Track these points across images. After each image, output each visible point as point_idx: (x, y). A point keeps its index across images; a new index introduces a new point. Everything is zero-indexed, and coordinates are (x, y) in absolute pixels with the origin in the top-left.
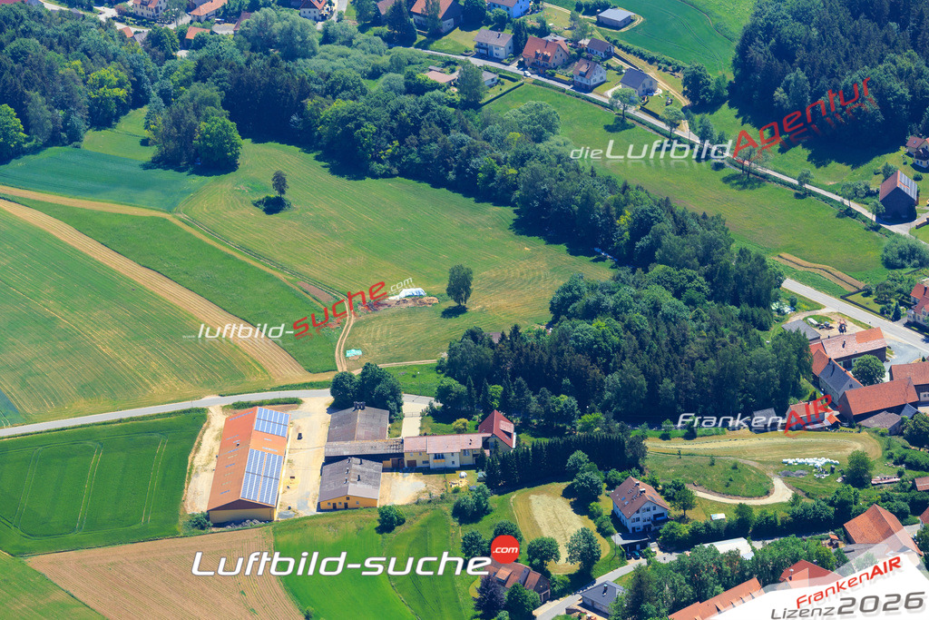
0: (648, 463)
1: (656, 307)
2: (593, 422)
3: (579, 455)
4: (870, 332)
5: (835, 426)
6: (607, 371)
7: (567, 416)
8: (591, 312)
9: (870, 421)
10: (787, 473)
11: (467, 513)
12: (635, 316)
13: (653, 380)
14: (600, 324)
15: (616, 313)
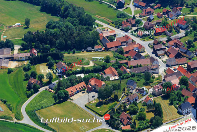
0: (64, 58)
1: (67, 26)
2: (53, 50)
3: (50, 57)
4: (113, 31)
5: (104, 50)
6: (57, 39)
7: (48, 49)
8: (54, 27)
9: (111, 49)
10: (93, 60)
11: (26, 69)
12: (63, 28)
13: (66, 41)
14: (55, 30)
15: (59, 28)
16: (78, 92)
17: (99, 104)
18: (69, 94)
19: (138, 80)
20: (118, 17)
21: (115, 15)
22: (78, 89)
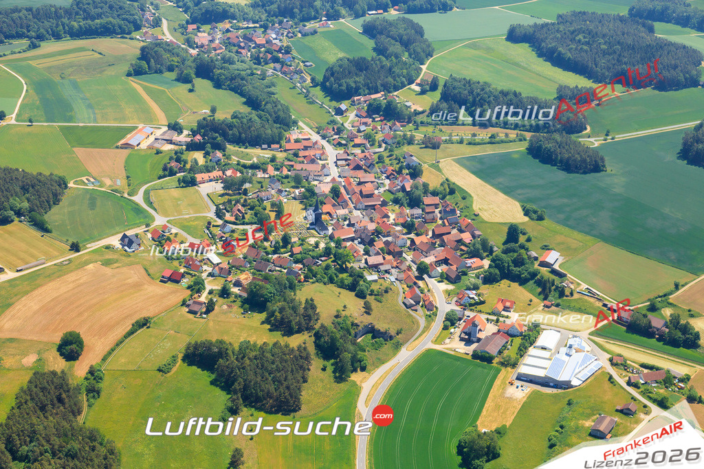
0: (225, 150)
1: (251, 119)
4: (310, 135)
5: (281, 151)
6: (230, 130)
9: (290, 151)
10: (259, 157)
11: (177, 153)
12: (245, 120)
15: (240, 119)
16: (211, 181)
17: (222, 195)
18: (198, 180)
19: (289, 182)
20: (328, 123)
21: (326, 121)
22: (212, 177)
